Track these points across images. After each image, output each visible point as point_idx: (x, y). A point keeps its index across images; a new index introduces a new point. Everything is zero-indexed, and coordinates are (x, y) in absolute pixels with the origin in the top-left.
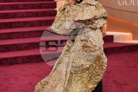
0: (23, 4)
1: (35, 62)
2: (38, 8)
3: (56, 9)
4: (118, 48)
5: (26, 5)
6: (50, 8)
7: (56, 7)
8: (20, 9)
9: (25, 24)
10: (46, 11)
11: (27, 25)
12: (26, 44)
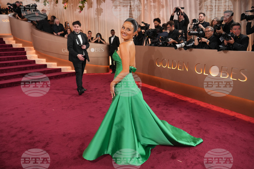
0: (4, 53)
1: (15, 86)
2: (14, 55)
3: (26, 55)
4: (64, 75)
5: (6, 53)
6: (22, 55)
7: (26, 54)
8: (2, 56)
9: (6, 65)
10: (20, 57)
11: (8, 65)
12: (8, 76)
